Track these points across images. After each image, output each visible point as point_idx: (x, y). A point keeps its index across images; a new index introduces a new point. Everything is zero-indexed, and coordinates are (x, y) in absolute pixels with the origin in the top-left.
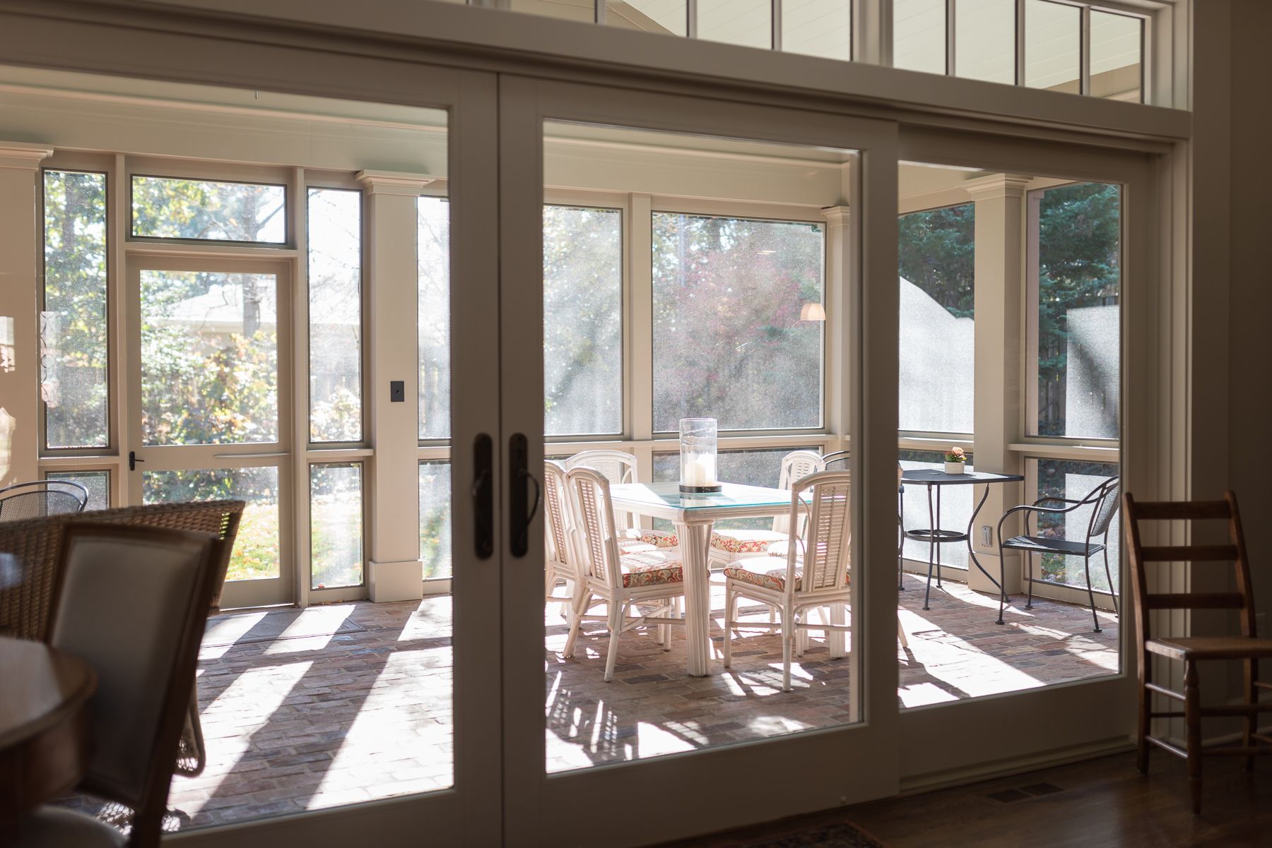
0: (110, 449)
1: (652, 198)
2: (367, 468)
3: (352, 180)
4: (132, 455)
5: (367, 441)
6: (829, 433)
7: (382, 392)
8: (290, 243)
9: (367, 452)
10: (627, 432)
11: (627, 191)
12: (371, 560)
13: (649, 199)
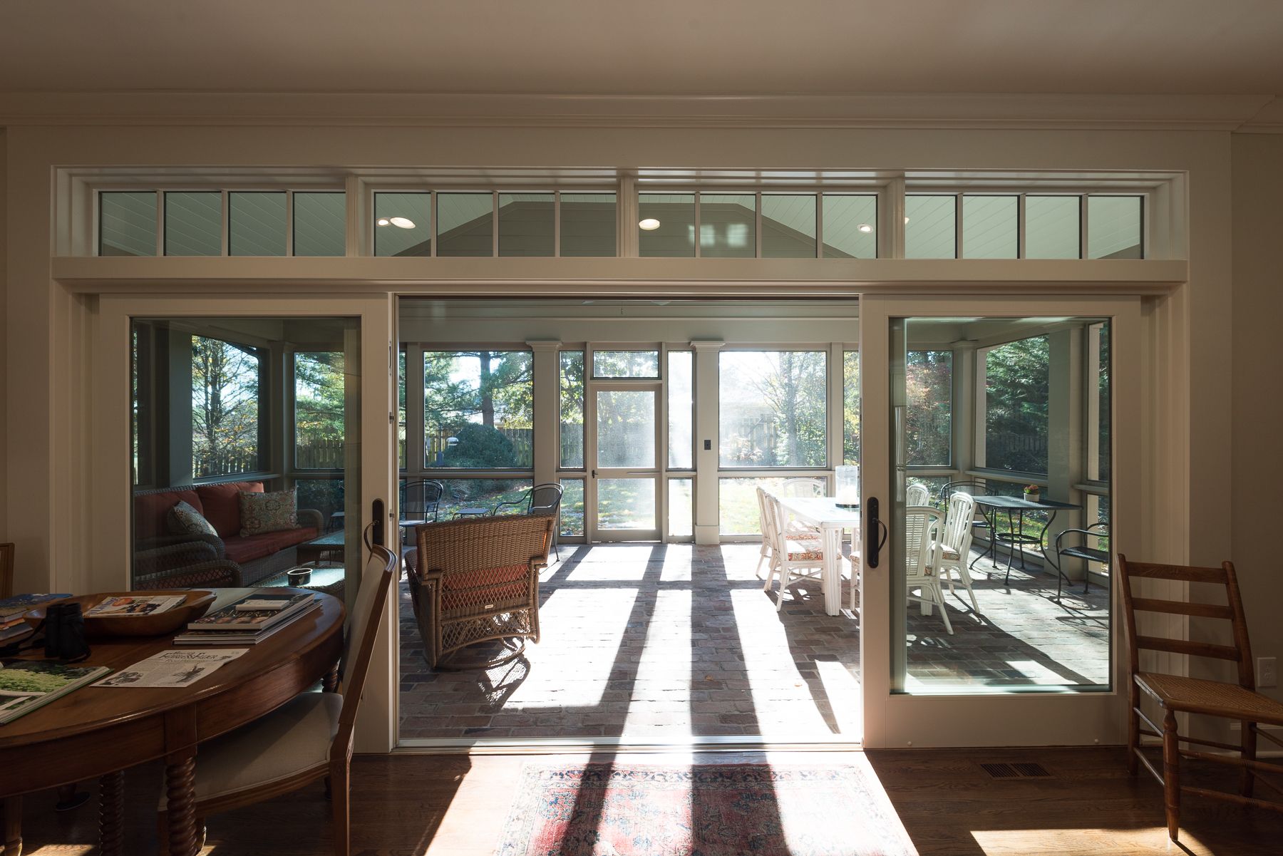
0: (584, 470)
1: (843, 344)
2: (695, 480)
3: (687, 347)
4: (593, 472)
5: (694, 469)
6: (955, 469)
7: (701, 445)
8: (660, 377)
9: (694, 473)
10: (829, 467)
11: (829, 342)
12: (696, 524)
13: (841, 346)
